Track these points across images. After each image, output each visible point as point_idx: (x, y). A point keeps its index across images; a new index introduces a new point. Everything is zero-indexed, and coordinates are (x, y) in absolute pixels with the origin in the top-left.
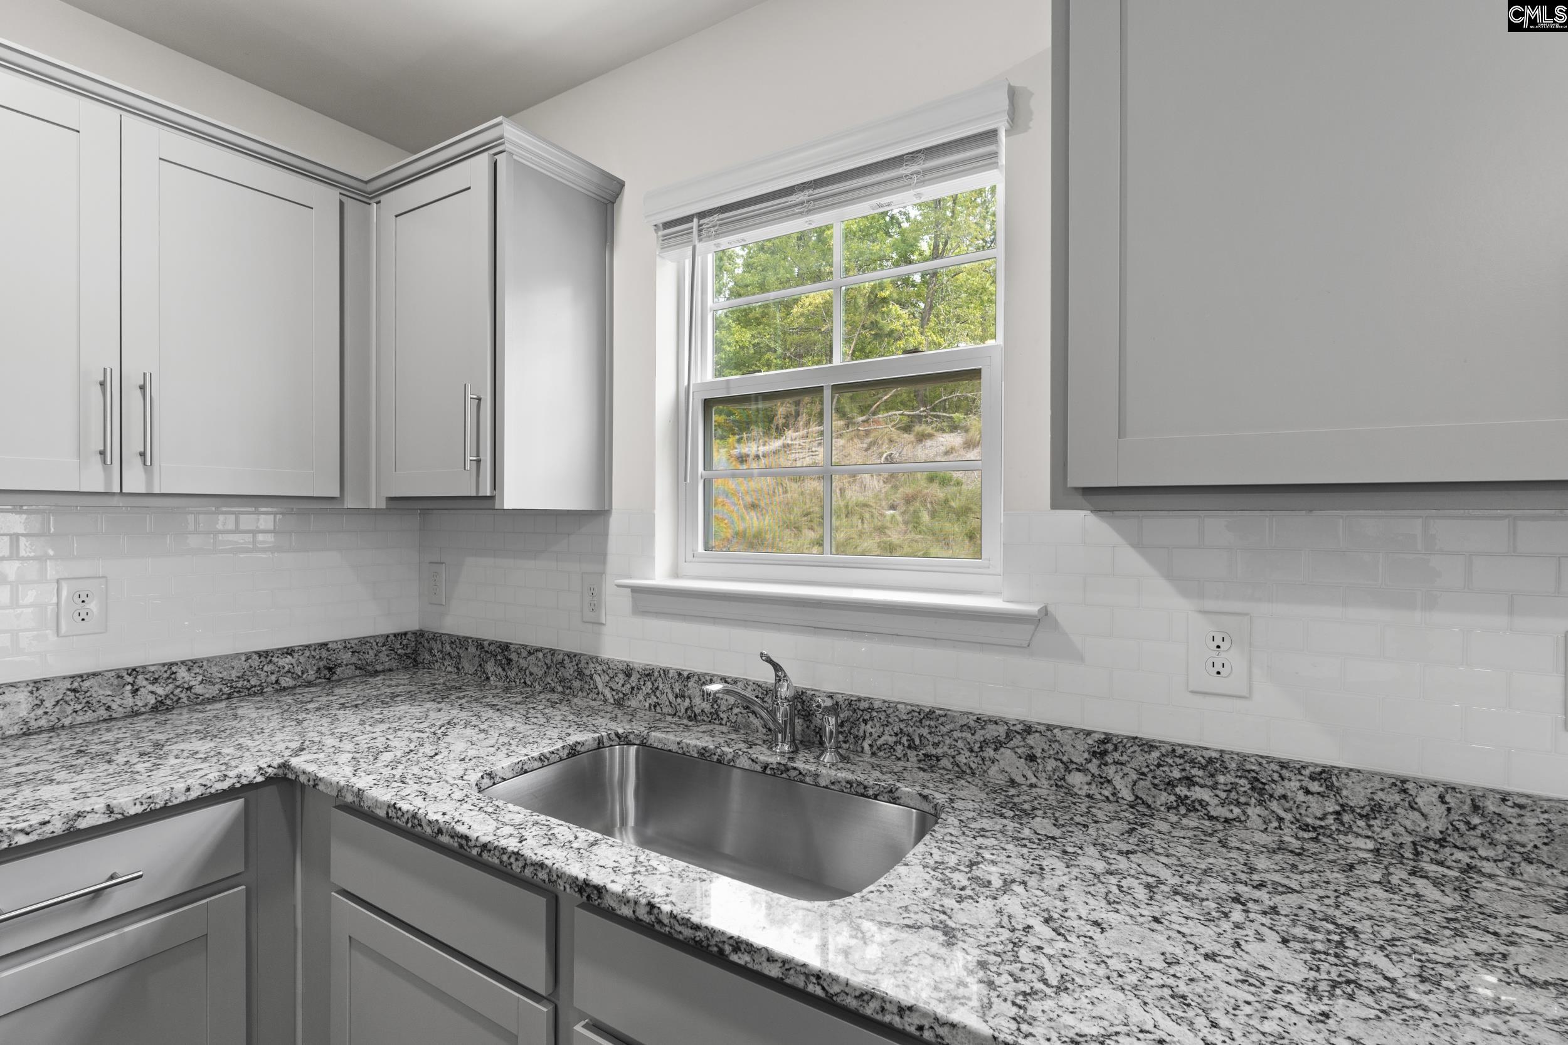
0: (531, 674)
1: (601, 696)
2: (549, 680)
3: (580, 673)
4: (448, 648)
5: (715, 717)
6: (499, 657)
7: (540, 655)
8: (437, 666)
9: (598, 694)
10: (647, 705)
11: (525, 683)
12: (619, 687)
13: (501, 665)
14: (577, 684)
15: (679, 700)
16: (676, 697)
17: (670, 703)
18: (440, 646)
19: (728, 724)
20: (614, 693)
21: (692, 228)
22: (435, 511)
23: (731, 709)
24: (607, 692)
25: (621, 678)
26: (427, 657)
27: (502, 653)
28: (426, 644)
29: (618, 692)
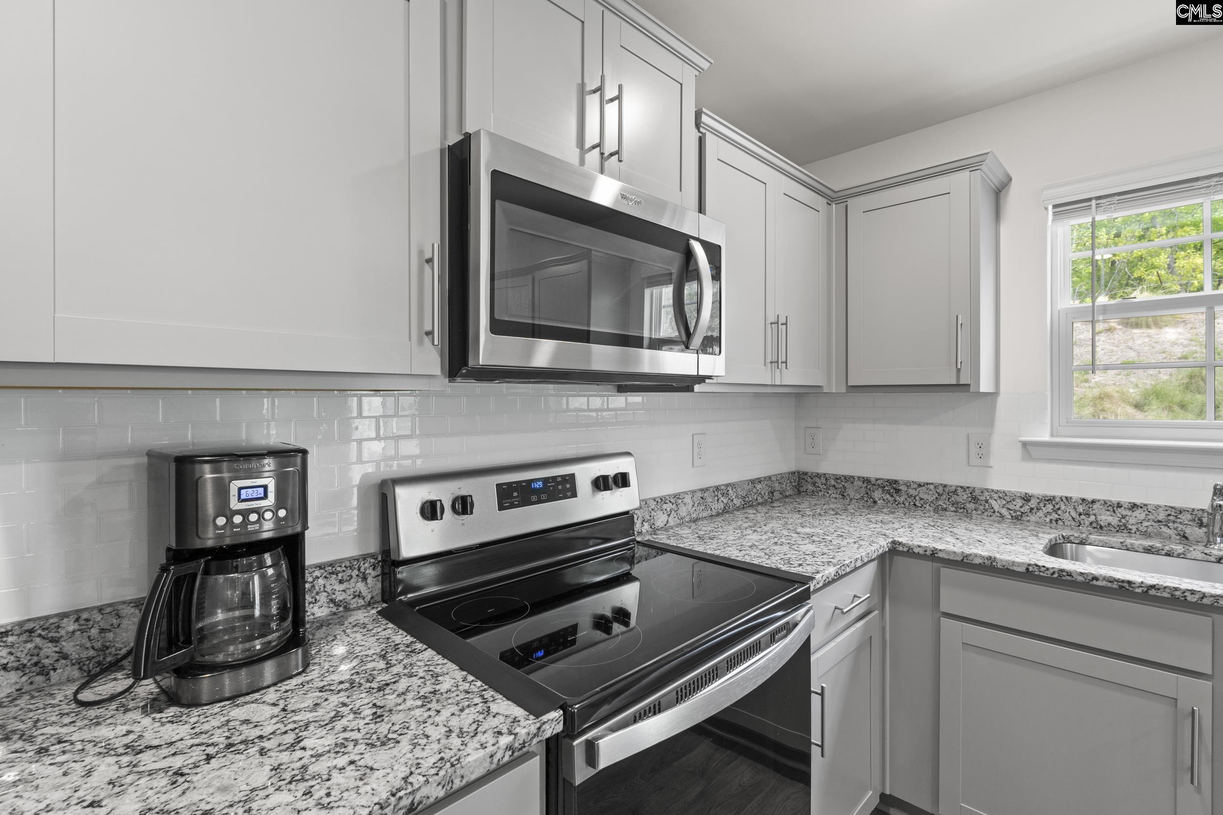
0: (921, 499)
1: (996, 514)
2: (940, 503)
3: (975, 499)
4: (833, 482)
5: (1123, 528)
6: (887, 488)
7: (932, 487)
8: (820, 494)
9: (994, 512)
10: (1048, 520)
11: (915, 505)
12: (1017, 508)
13: (888, 492)
14: (971, 506)
15: (1083, 517)
16: (1080, 514)
17: (1073, 518)
18: (824, 481)
19: (1138, 533)
20: (1012, 512)
21: (1091, 206)
22: (810, 394)
23: (1141, 523)
24: (1004, 512)
25: (1019, 502)
26: (811, 487)
27: (892, 487)
28: (809, 480)
29: (1015, 511)
